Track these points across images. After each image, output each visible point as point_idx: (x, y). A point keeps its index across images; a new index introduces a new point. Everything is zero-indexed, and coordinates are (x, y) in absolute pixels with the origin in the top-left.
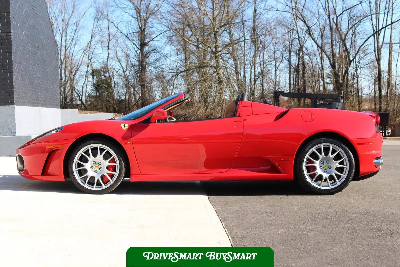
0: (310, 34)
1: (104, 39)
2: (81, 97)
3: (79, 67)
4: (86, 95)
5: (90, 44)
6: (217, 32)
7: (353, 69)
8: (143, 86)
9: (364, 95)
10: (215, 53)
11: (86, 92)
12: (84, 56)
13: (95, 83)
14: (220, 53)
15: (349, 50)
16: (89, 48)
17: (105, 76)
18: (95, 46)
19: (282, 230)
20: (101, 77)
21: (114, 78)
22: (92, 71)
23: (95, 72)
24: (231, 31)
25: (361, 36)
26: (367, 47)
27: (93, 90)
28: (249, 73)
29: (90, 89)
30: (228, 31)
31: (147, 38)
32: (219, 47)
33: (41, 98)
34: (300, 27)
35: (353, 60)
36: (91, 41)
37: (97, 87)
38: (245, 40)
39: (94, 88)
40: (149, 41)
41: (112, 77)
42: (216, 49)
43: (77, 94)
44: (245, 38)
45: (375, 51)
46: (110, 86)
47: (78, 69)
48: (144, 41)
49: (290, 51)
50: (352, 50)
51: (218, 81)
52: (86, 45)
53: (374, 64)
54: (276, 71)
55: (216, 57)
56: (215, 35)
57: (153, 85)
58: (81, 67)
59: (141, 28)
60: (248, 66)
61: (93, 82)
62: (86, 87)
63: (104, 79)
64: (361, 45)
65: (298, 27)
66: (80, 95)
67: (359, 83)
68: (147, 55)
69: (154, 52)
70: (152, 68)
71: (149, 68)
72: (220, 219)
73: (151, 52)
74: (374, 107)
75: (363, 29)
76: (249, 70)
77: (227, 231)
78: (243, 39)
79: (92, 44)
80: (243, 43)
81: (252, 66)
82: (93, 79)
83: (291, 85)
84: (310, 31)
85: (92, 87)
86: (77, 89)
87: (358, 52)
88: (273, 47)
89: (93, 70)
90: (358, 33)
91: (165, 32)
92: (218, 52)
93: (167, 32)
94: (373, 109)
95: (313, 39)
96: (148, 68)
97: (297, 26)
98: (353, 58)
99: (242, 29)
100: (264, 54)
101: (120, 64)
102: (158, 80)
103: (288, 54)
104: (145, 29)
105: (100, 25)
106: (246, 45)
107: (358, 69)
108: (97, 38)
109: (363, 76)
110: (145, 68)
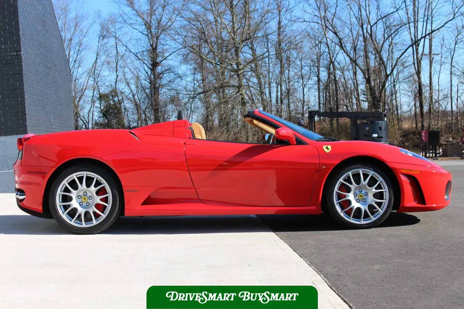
0: (341, 46)
1: (110, 59)
2: (87, 125)
3: (84, 92)
4: (92, 122)
5: (96, 65)
6: (238, 48)
7: (391, 84)
8: (156, 111)
9: (403, 112)
10: (237, 71)
11: (93, 119)
12: (88, 79)
13: (103, 109)
14: (242, 71)
15: (386, 63)
16: (95, 69)
17: (114, 101)
18: (101, 67)
19: (379, 265)
20: (110, 102)
21: (124, 102)
22: (98, 96)
23: (101, 97)
24: (253, 46)
25: (399, 47)
26: (406, 59)
27: (100, 117)
28: (275, 92)
29: (97, 116)
30: (249, 46)
31: (159, 57)
32: (241, 65)
33: (55, 125)
34: (329, 39)
35: (390, 74)
36: (96, 62)
37: (105, 113)
38: (269, 55)
39: (101, 115)
40: (161, 60)
41: (121, 101)
42: (238, 67)
43: (83, 122)
44: (269, 53)
45: (414, 64)
46: (119, 112)
47: (83, 94)
48: (156, 60)
49: (318, 67)
50: (389, 63)
51: (241, 102)
52: (91, 66)
53: (413, 78)
54: (303, 89)
55: (238, 76)
56: (236, 51)
57: (168, 109)
58: (86, 91)
59: (152, 46)
60: (274, 85)
61: (101, 108)
62: (93, 114)
63: (112, 104)
64: (399, 57)
65: (328, 39)
66: (86, 123)
67: (397, 99)
68: (160, 76)
69: (167, 72)
70: (167, 90)
71: (163, 91)
72: (299, 255)
73: (164, 72)
74: (414, 126)
75: (401, 40)
76: (275, 89)
77: (314, 269)
78: (267, 54)
79: (97, 66)
80: (267, 60)
81: (278, 84)
82: (100, 104)
83: (321, 105)
84: (341, 44)
85: (99, 113)
86: (83, 117)
87: (395, 65)
88: (299, 63)
89: (100, 94)
90: (395, 44)
91: (179, 49)
92: (240, 70)
93: (182, 50)
94: (414, 127)
95: (346, 52)
96: (161, 90)
97: (326, 38)
98: (391, 71)
99: (266, 44)
100: (289, 71)
101: (129, 87)
102: (173, 103)
103: (316, 70)
104: (156, 46)
105: (106, 44)
106: (270, 60)
107: (396, 84)
108: (103, 58)
109: (402, 92)
110: (158, 91)
